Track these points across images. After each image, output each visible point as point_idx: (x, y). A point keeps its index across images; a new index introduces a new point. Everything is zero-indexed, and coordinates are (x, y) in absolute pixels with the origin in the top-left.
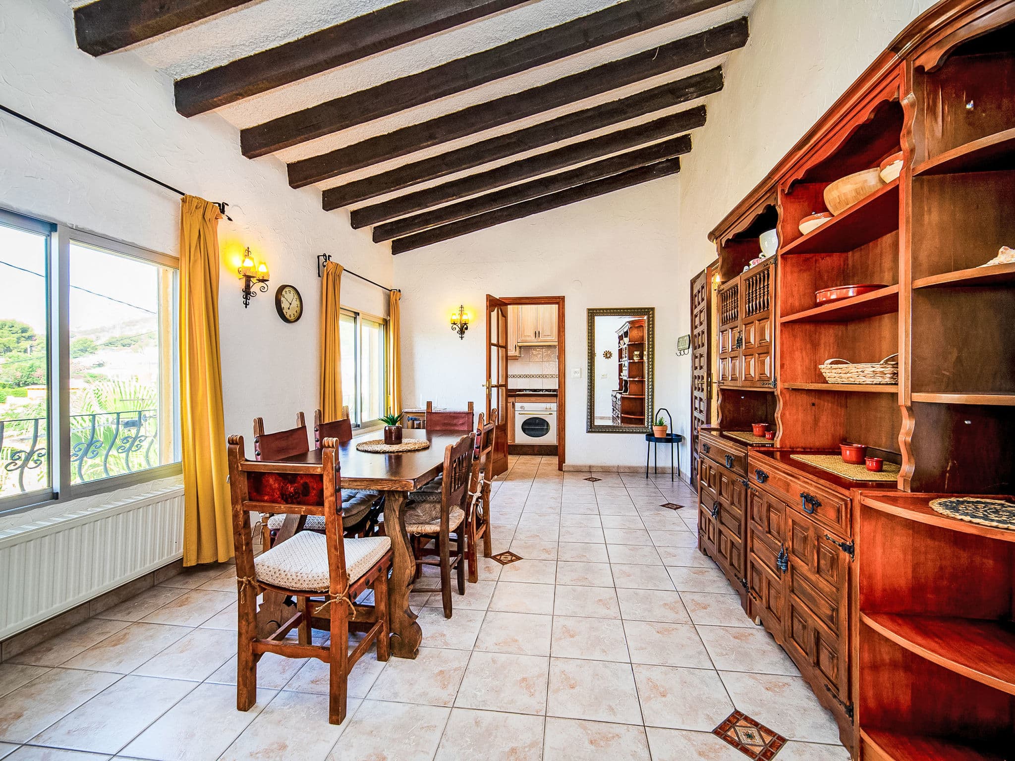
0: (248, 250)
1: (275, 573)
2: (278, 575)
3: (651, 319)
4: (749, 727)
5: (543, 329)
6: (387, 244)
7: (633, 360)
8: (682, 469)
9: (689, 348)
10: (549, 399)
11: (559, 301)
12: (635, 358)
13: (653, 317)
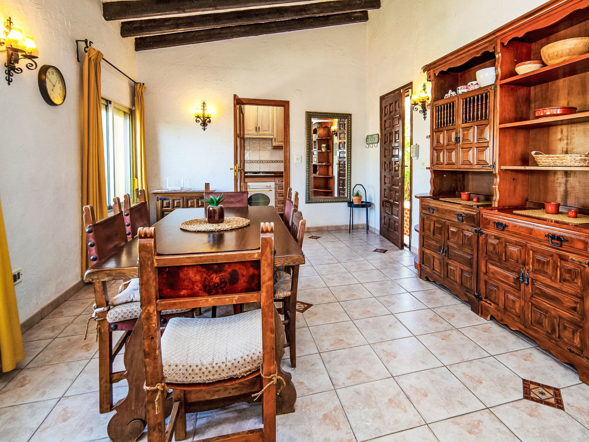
0: (10, 21)
1: (186, 370)
2: (190, 371)
3: (349, 122)
4: (537, 388)
5: (262, 125)
6: (131, 40)
7: (321, 150)
8: (371, 225)
9: (378, 143)
10: (269, 179)
11: (285, 104)
12: (322, 149)
13: (351, 121)
